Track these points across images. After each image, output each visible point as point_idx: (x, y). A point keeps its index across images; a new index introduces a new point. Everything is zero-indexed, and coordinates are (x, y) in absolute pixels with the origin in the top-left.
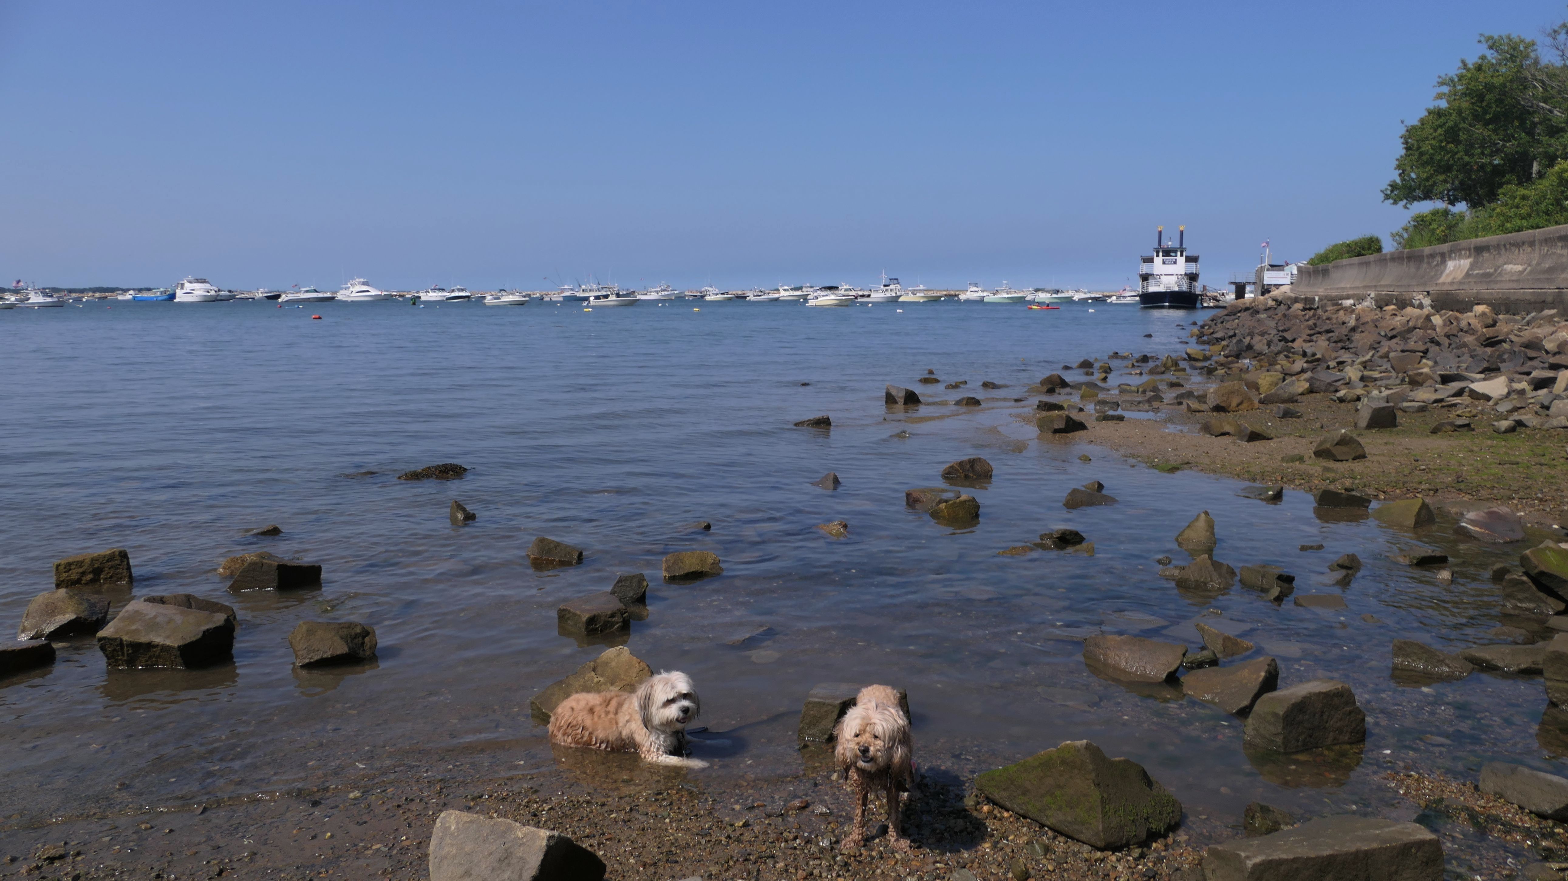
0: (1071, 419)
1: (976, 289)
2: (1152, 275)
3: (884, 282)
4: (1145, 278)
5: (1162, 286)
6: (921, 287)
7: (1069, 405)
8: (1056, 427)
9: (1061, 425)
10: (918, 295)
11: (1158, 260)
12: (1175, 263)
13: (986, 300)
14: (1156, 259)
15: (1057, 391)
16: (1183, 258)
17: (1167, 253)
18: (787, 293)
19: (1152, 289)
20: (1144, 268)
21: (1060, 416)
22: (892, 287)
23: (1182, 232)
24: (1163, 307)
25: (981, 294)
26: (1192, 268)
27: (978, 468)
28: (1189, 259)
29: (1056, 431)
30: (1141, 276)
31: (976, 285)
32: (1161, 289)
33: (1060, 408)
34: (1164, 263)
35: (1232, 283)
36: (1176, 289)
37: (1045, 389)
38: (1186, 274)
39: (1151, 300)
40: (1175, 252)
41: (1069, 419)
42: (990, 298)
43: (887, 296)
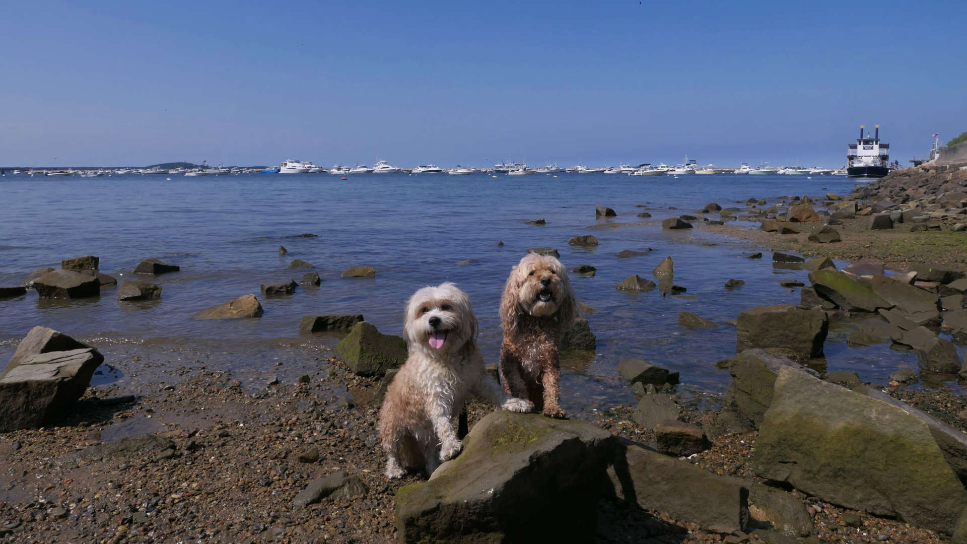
1: (745, 167)
2: (856, 156)
3: (686, 163)
4: (851, 158)
5: (863, 163)
6: (711, 165)
10: (709, 170)
11: (860, 147)
12: (872, 148)
13: (750, 173)
14: (858, 146)
16: (878, 146)
17: (867, 142)
18: (625, 169)
19: (856, 165)
20: (851, 152)
22: (691, 165)
23: (877, 129)
24: (863, 176)
25: (748, 169)
26: (885, 152)
28: (881, 146)
30: (848, 157)
31: (746, 164)
32: (862, 165)
34: (864, 149)
35: (912, 161)
36: (873, 165)
38: (879, 156)
39: (855, 172)
40: (873, 142)
42: (753, 171)
43: (687, 171)
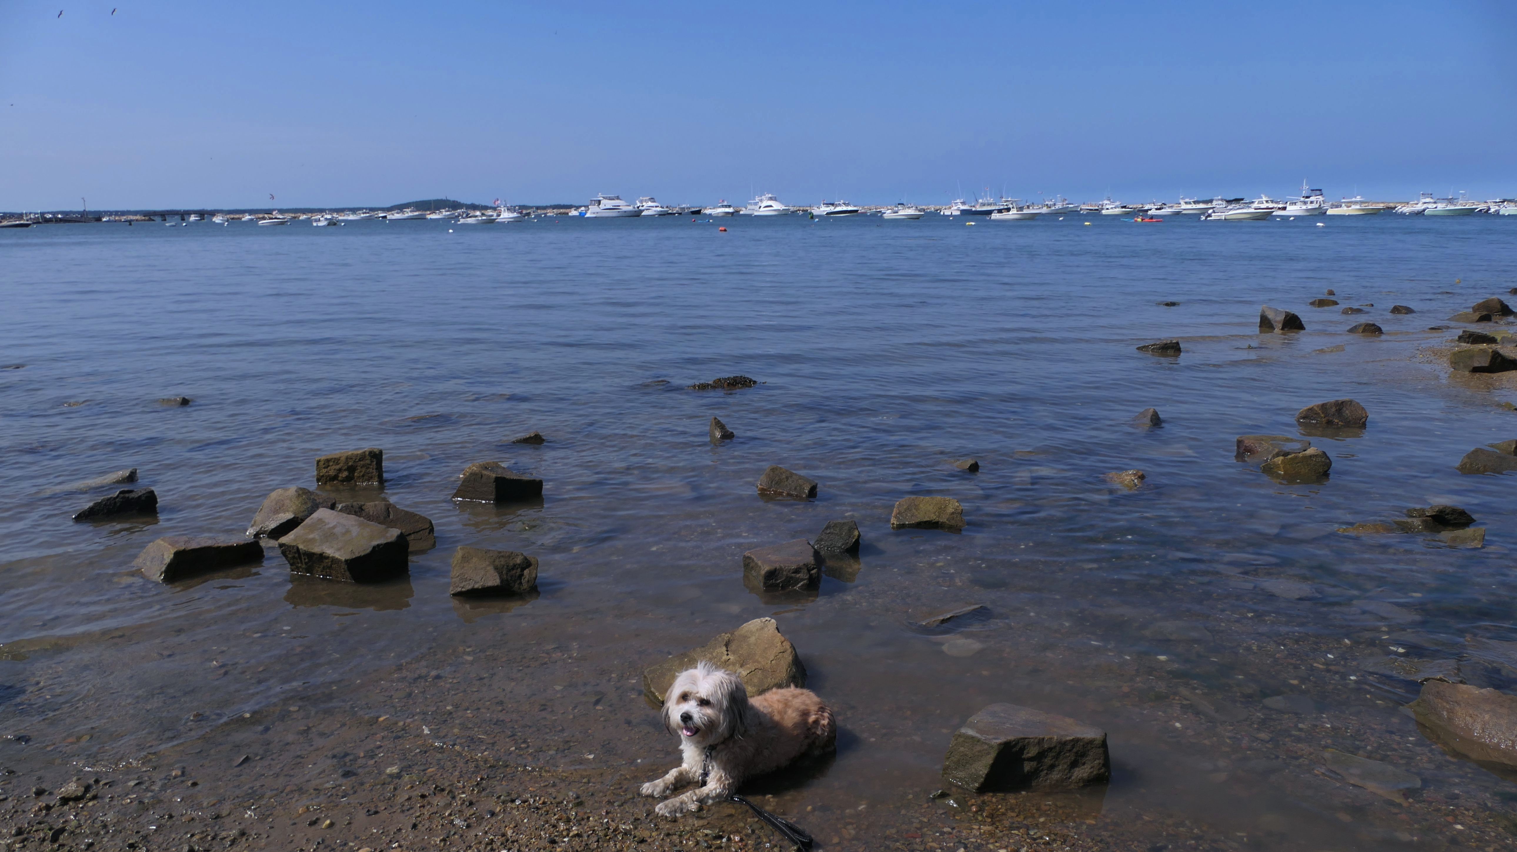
0: (1499, 355)
3: (1304, 193)
6: (1358, 198)
7: (1503, 338)
8: (1476, 364)
9: (1485, 362)
10: (1353, 207)
15: (1493, 318)
18: (1189, 206)
21: (1484, 351)
22: (1312, 199)
27: (1347, 412)
29: (1476, 370)
33: (1492, 340)
37: (1477, 316)
41: (1496, 355)
43: (1307, 210)
